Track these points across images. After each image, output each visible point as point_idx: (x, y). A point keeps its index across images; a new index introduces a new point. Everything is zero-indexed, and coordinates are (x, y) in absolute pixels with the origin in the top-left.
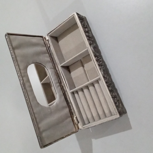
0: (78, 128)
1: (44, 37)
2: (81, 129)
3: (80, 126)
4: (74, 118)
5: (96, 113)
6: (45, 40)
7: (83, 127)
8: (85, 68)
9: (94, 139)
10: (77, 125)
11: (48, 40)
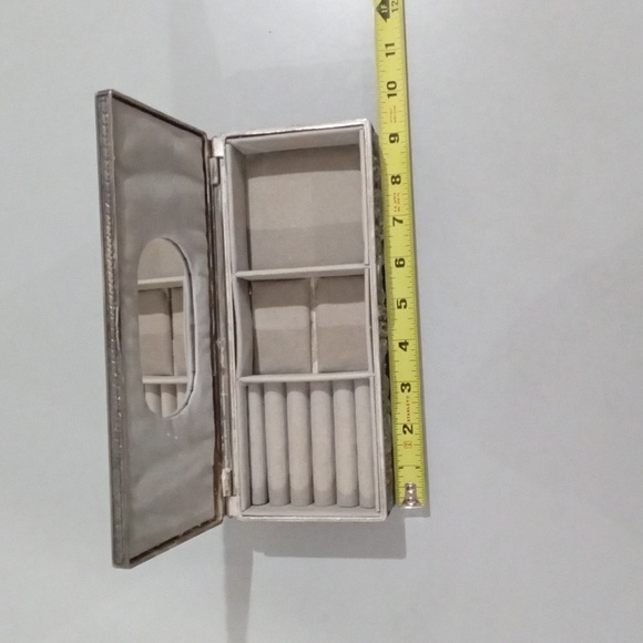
0: (226, 512)
1: (209, 138)
2: (231, 517)
3: (236, 506)
4: (221, 473)
5: (305, 482)
6: (207, 154)
7: (245, 513)
8: (314, 314)
9: (262, 554)
10: (226, 500)
11: (218, 158)
